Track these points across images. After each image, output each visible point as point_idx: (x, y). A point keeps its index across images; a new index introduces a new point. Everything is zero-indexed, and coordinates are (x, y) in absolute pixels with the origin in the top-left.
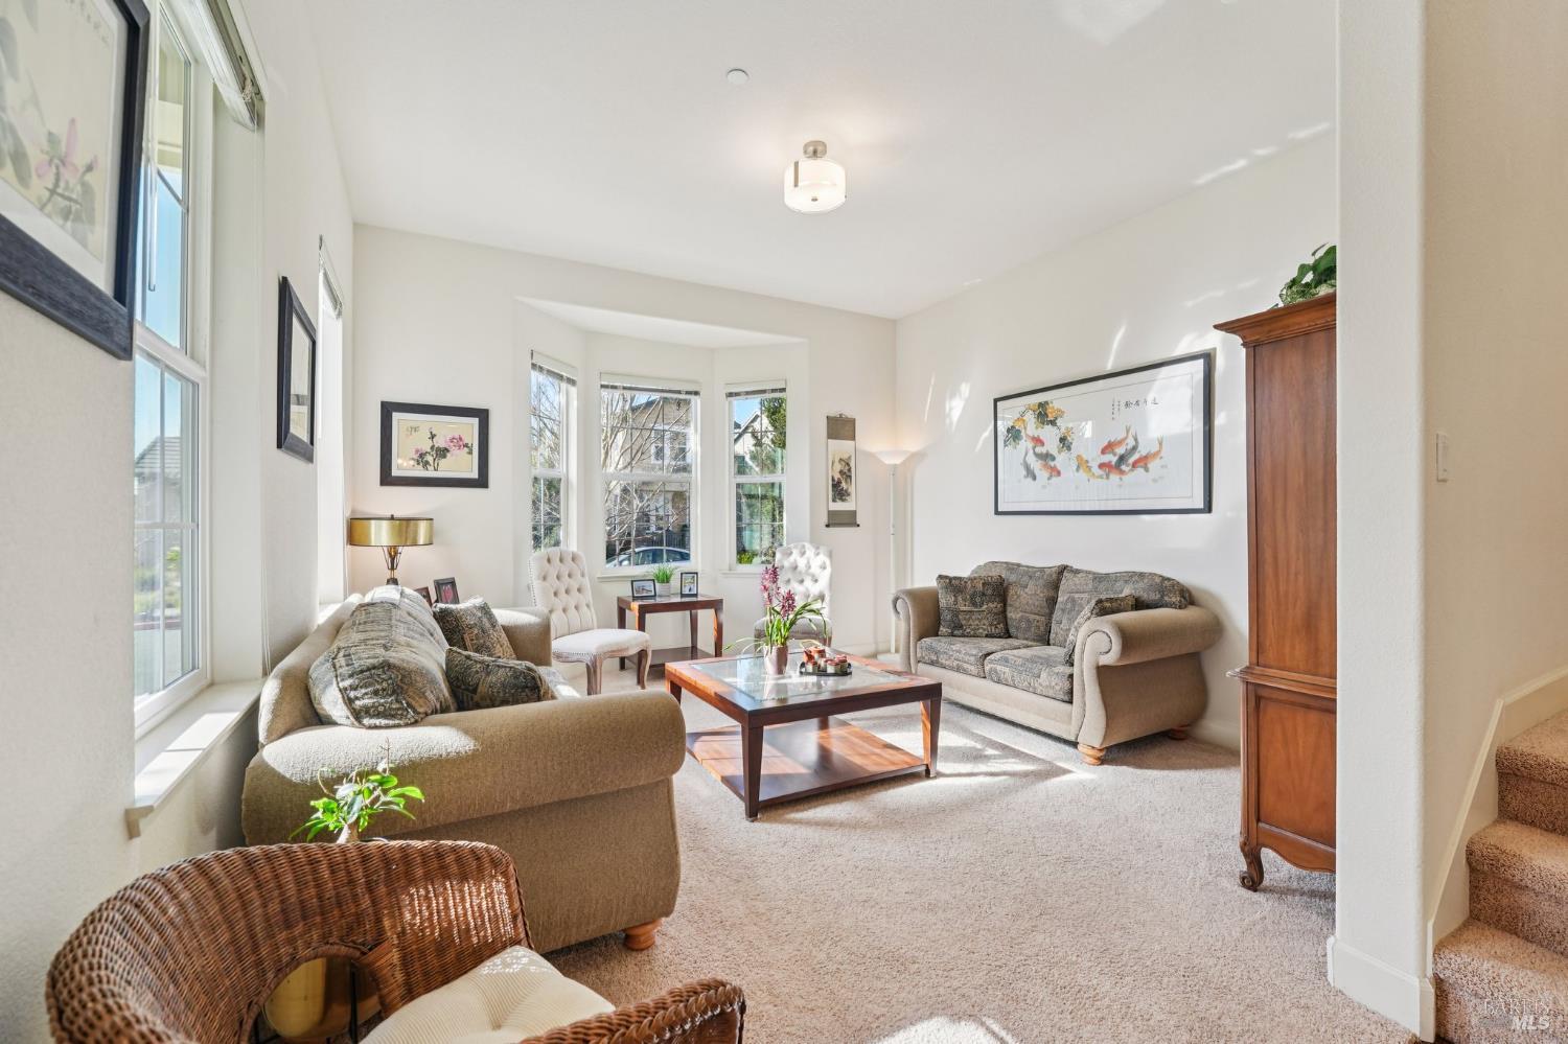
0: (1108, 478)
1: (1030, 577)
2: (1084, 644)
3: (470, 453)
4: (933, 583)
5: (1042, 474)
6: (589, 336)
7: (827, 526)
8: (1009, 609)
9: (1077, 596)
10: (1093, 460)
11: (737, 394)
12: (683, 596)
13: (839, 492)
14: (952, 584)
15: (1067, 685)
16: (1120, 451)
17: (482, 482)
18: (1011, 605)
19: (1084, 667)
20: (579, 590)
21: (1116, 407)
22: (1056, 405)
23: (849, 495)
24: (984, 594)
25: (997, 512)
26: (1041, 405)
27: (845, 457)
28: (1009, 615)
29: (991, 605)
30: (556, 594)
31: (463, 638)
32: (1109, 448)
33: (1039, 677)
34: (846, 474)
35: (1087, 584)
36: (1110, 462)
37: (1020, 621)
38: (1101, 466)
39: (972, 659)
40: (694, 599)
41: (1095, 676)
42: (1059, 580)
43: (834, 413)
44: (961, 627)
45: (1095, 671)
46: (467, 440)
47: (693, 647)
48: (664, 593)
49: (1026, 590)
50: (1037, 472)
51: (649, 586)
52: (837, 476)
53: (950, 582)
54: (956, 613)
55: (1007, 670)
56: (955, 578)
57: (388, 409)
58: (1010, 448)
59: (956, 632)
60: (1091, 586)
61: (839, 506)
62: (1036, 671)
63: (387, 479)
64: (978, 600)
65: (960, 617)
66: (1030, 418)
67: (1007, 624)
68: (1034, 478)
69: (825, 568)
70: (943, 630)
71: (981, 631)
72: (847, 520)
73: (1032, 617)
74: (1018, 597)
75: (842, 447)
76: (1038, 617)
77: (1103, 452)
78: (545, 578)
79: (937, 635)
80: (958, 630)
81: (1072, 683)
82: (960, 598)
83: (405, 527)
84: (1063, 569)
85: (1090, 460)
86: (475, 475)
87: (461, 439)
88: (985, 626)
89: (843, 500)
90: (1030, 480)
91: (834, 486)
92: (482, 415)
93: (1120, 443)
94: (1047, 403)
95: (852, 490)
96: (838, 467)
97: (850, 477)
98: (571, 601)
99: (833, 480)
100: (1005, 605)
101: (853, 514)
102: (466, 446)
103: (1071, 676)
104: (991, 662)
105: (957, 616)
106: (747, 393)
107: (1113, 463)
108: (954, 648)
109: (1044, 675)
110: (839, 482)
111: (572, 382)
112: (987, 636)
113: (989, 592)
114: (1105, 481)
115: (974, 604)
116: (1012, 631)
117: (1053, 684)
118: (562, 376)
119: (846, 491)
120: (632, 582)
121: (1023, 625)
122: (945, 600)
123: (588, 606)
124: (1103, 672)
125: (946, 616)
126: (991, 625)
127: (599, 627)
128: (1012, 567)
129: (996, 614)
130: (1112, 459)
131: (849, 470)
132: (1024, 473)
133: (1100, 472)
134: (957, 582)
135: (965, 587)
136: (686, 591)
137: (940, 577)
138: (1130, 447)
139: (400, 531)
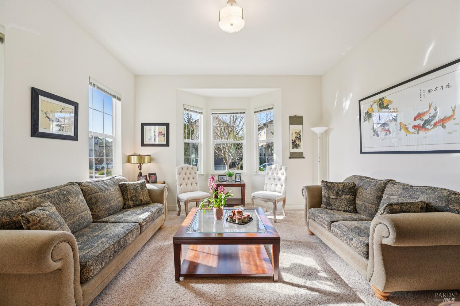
0: (418, 133)
1: (370, 184)
2: (374, 229)
3: (164, 136)
4: (319, 184)
5: (382, 134)
6: (207, 98)
7: (290, 158)
8: (357, 199)
9: (392, 197)
10: (409, 124)
11: (258, 112)
12: (236, 181)
13: (295, 144)
14: (328, 185)
15: (365, 250)
16: (426, 117)
17: (167, 145)
18: (358, 198)
19: (374, 242)
20: (193, 178)
21: (422, 94)
22: (388, 98)
23: (300, 146)
24: (343, 191)
25: (361, 152)
26: (380, 99)
27: (298, 131)
28: (357, 202)
29: (347, 196)
30: (184, 179)
31: (127, 193)
32: (419, 117)
33: (352, 240)
34: (299, 138)
35: (398, 192)
36: (419, 124)
37: (362, 205)
38: (415, 127)
39: (326, 222)
40: (239, 183)
41: (380, 249)
42: (385, 187)
43: (293, 114)
44: (331, 205)
45: (379, 246)
46: (163, 132)
47: (242, 199)
48: (229, 180)
49: (366, 191)
50: (379, 133)
51: (224, 177)
52: (294, 139)
53: (327, 184)
54: (328, 199)
55: (339, 232)
56: (329, 182)
57: (143, 125)
58: (367, 122)
59: (328, 207)
60: (400, 193)
61: (295, 150)
62: (351, 236)
63: (143, 145)
64: (340, 193)
65: (330, 201)
66: (376, 107)
67: (355, 206)
68: (378, 136)
69: (283, 174)
70: (322, 205)
71: (340, 208)
72: (300, 156)
73: (368, 205)
74: (362, 194)
75: (296, 128)
76: (371, 205)
77: (415, 119)
78: (180, 174)
79: (320, 207)
80: (329, 206)
81: (368, 249)
82: (330, 192)
83: (141, 158)
84: (388, 182)
85: (407, 124)
86: (165, 143)
87: (161, 132)
88: (343, 206)
89: (296, 148)
90: (375, 137)
91: (292, 143)
92: (167, 125)
93: (424, 114)
94: (383, 98)
95: (301, 144)
96: (295, 135)
97: (300, 139)
98: (189, 182)
99: (292, 140)
100: (355, 197)
101: (302, 153)
102: (163, 134)
103: (367, 245)
104: (334, 226)
105: (329, 200)
106: (261, 111)
107: (421, 125)
108: (321, 215)
109: (354, 240)
110: (295, 141)
111: (202, 113)
112: (344, 211)
113: (346, 190)
114: (417, 135)
115: (338, 195)
116: (358, 210)
117: (358, 247)
118: (197, 112)
119: (298, 144)
120: (219, 176)
121: (363, 208)
122: (324, 192)
123: (196, 184)
124: (384, 248)
125: (324, 199)
126: (346, 206)
127: (200, 191)
128: (362, 178)
129: (349, 201)
130: (420, 122)
131: (300, 136)
132: (373, 133)
133: (413, 130)
134: (330, 184)
135: (334, 187)
136: (237, 180)
137: (323, 181)
138: (432, 114)
139: (140, 159)
